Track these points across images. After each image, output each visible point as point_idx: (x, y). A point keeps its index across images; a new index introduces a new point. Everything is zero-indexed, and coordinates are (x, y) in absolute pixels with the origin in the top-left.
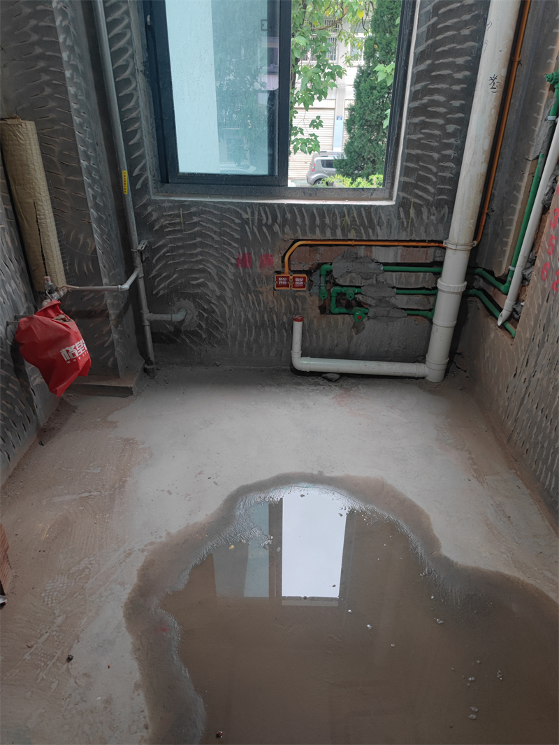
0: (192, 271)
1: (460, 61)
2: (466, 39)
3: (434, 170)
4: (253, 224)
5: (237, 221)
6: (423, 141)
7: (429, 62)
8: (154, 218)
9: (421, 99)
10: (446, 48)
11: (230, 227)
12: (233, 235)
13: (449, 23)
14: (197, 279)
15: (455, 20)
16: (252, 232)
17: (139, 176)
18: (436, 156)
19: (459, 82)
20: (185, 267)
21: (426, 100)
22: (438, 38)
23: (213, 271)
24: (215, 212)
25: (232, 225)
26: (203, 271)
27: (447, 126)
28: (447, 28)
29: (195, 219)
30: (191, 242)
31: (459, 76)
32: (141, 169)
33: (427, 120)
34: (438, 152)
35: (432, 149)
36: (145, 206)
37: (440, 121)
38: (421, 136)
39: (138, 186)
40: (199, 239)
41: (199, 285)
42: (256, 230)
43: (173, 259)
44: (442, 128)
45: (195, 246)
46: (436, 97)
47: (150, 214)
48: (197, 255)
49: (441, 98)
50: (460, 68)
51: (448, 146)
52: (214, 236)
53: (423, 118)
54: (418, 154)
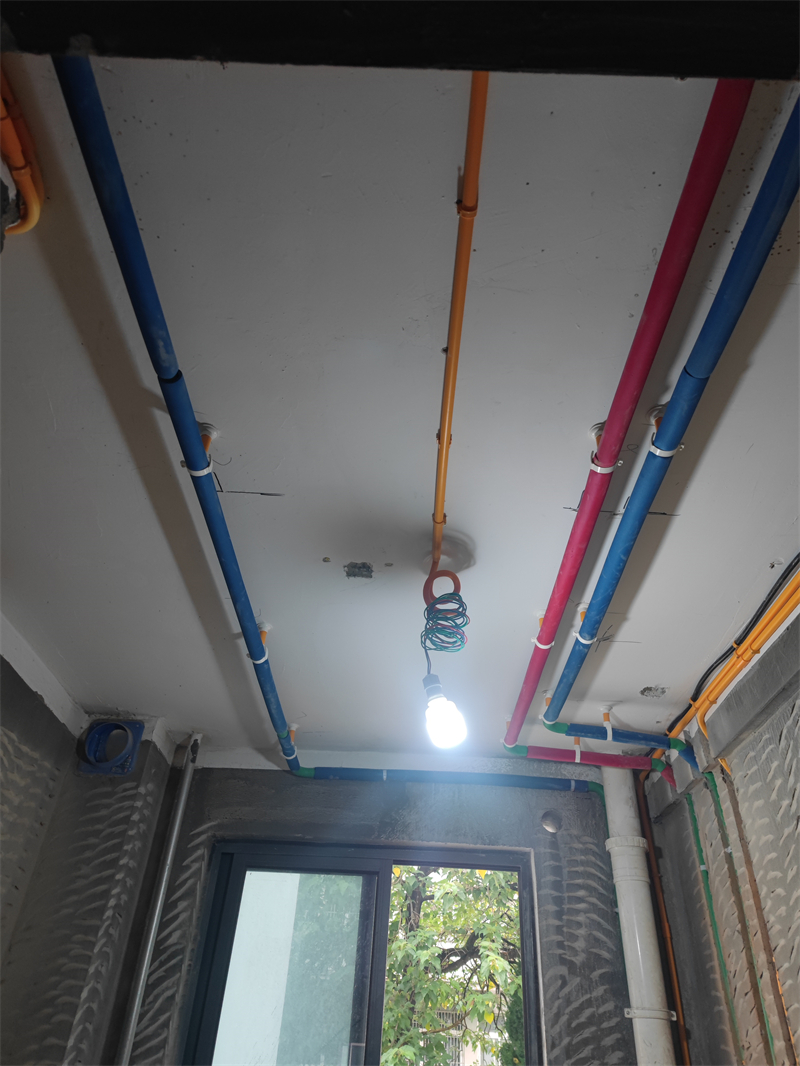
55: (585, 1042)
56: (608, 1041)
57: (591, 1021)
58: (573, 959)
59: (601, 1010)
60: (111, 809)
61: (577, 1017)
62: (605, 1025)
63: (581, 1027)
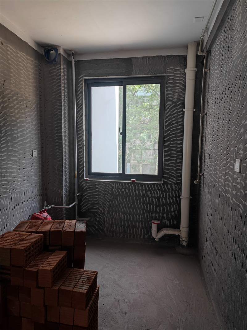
0: (94, 203)
1: (179, 142)
2: (180, 136)
3: (175, 173)
4: (115, 188)
5: (111, 187)
6: (170, 164)
7: (169, 143)
8: (84, 185)
9: (168, 152)
10: (174, 139)
11: (108, 189)
12: (108, 192)
13: (174, 133)
14: (96, 206)
15: (176, 132)
16: (115, 191)
17: (81, 173)
18: (175, 169)
19: (179, 148)
20: (92, 202)
21: (169, 153)
22: (171, 136)
23: (101, 204)
24: (103, 184)
25: (109, 188)
26: (98, 204)
27: (177, 160)
28: (174, 134)
29: (97, 186)
30: (95, 194)
31: (178, 146)
32: (82, 171)
33: (170, 158)
34: (175, 168)
35: (173, 166)
36: (82, 182)
37: (175, 159)
38: (169, 163)
39: (80, 176)
40: (97, 193)
41: (96, 209)
42: (116, 190)
43: (89, 199)
44: (176, 160)
45: (96, 195)
46: (172, 152)
47: (83, 185)
48: (96, 198)
49: (174, 152)
50: (179, 144)
51: (179, 166)
52: (103, 192)
53: (169, 158)
54: (169, 168)
55: (174, 117)
56: (179, 117)
57: (176, 113)
58: (173, 100)
59: (178, 111)
60: (56, 72)
61: (173, 112)
62: (179, 113)
63: (173, 114)
